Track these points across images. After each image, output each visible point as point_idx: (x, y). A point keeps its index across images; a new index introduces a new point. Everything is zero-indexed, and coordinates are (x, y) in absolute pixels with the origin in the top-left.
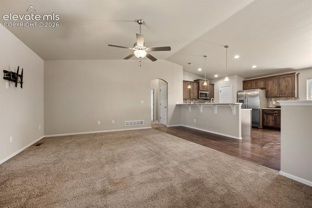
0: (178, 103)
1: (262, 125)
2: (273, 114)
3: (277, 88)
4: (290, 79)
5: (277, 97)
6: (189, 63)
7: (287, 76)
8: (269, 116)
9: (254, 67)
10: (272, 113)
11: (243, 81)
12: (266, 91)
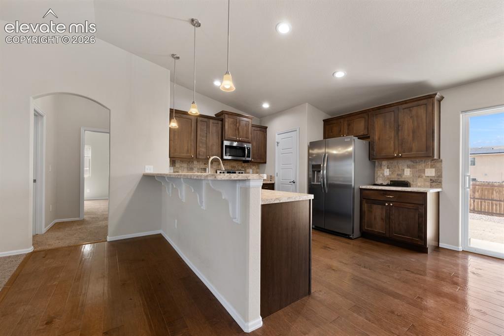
0: (150, 170)
1: (359, 230)
2: (382, 203)
3: (392, 135)
4: (421, 111)
5: (393, 158)
6: (173, 55)
7: (416, 103)
8: (375, 206)
9: (340, 74)
10: (382, 198)
11: (324, 120)
12: (369, 142)
